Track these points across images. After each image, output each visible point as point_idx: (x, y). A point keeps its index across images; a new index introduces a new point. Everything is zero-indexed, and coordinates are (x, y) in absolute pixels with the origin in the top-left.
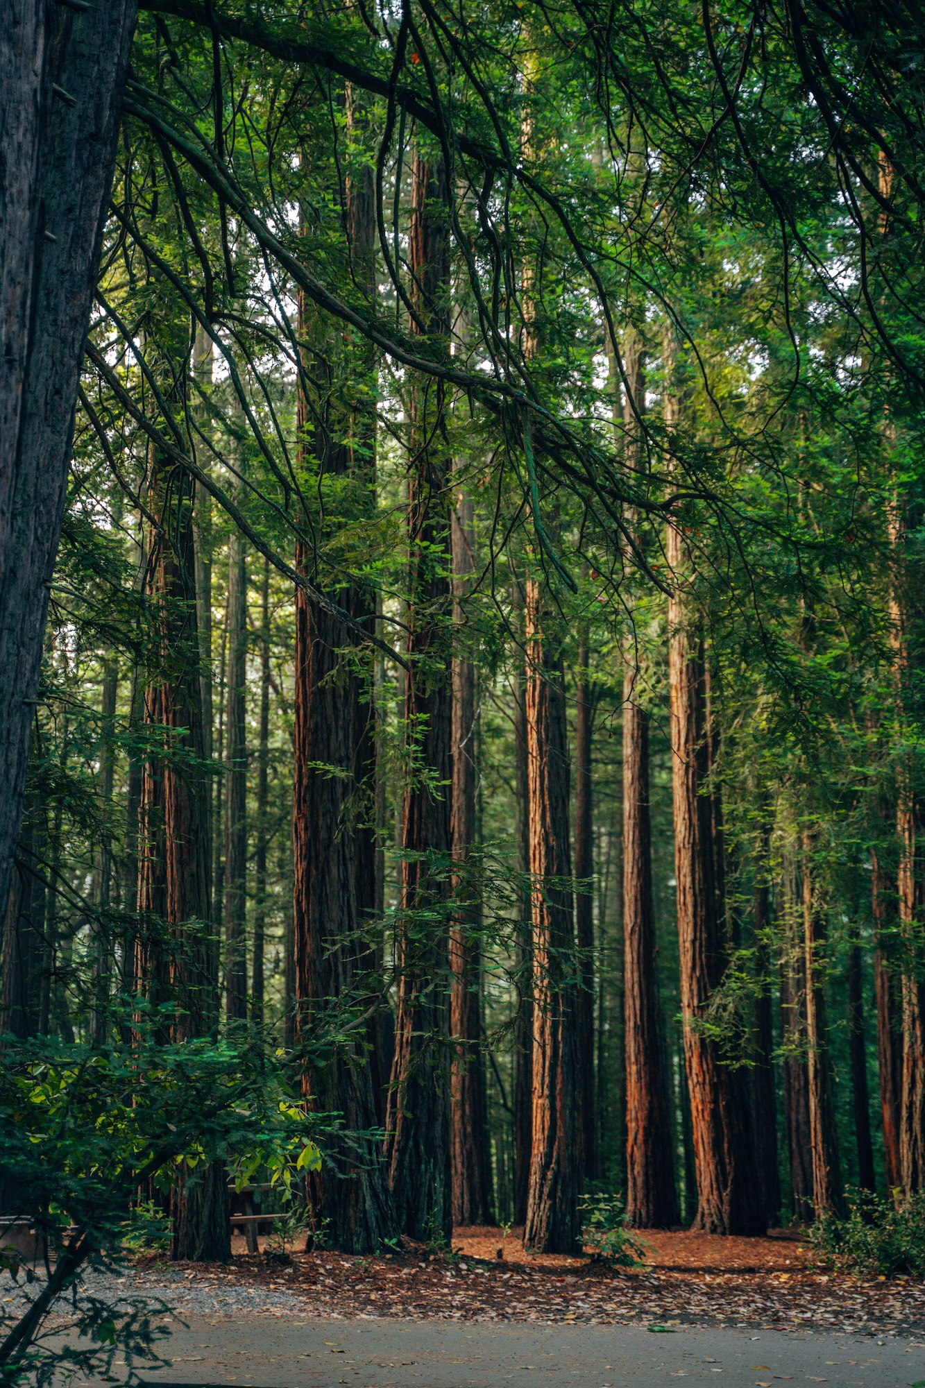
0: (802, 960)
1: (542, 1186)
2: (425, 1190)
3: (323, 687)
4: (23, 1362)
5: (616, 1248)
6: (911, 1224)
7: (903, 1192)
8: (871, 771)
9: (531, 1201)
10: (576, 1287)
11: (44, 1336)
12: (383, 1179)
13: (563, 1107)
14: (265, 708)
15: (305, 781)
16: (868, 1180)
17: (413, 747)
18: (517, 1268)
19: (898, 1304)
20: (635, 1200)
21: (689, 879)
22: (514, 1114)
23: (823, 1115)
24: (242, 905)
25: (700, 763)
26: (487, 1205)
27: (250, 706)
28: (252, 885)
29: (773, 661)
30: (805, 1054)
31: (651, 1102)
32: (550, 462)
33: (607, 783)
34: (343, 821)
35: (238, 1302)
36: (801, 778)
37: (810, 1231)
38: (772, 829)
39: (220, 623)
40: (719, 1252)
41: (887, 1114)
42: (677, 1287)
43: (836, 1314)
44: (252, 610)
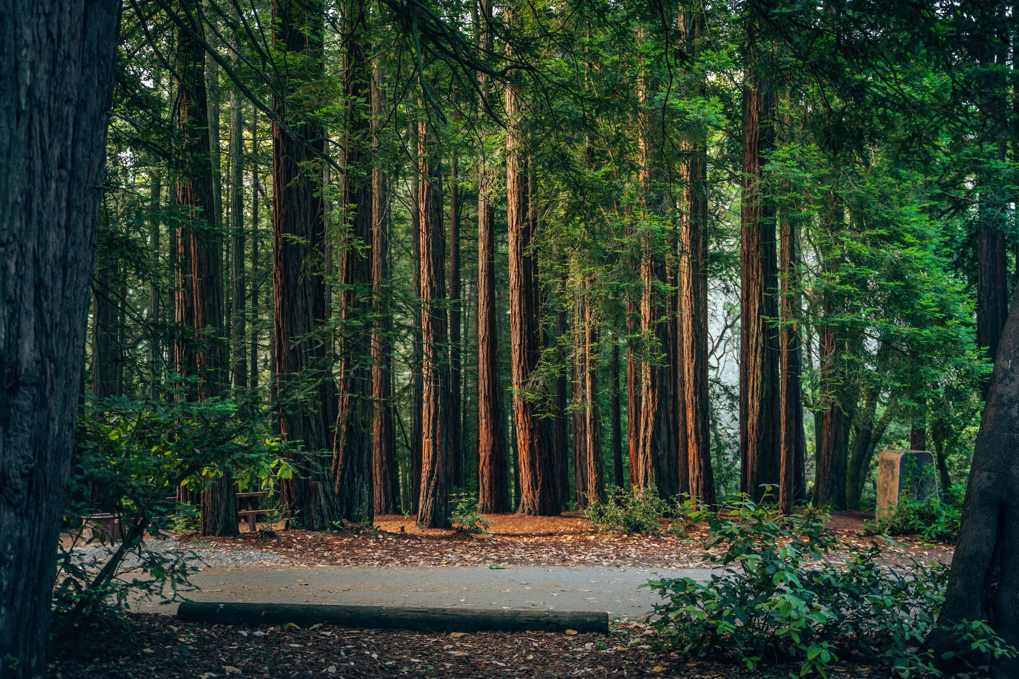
0: (584, 355)
1: (428, 489)
2: (357, 493)
3: (290, 187)
4: (109, 588)
5: (472, 523)
6: (643, 505)
7: (639, 488)
8: (626, 240)
9: (421, 498)
10: (447, 546)
11: (121, 573)
12: (332, 487)
13: (441, 444)
14: (256, 203)
15: (280, 247)
16: (620, 482)
17: (348, 225)
18: (413, 537)
19: (634, 550)
20: (484, 497)
21: (517, 308)
22: (412, 451)
23: (594, 445)
24: (243, 326)
25: (525, 236)
26: (395, 504)
27: (246, 203)
28: (249, 315)
29: (567, 171)
30: (585, 409)
31: (494, 441)
32: (431, 46)
33: (469, 251)
34: (304, 271)
35: (243, 559)
36: (585, 245)
37: (585, 511)
38: (567, 277)
39: (226, 150)
40: (533, 525)
41: (632, 444)
42: (507, 544)
43: (598, 556)
44: (246, 142)
